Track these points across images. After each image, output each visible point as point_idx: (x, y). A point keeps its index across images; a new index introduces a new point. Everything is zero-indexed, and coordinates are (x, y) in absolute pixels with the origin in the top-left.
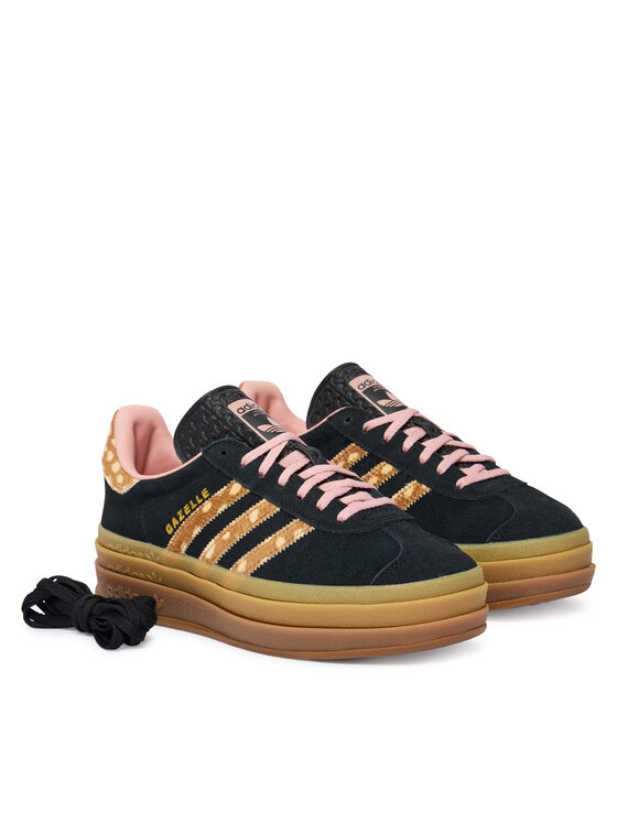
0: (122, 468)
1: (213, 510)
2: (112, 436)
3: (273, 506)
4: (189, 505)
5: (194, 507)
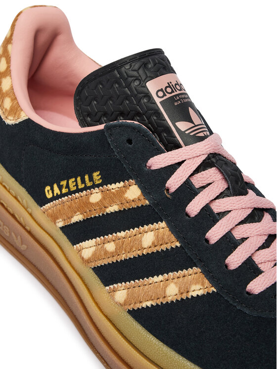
0: (12, 88)
1: (101, 204)
2: (8, 41)
3: (173, 238)
4: (76, 181)
5: (81, 186)
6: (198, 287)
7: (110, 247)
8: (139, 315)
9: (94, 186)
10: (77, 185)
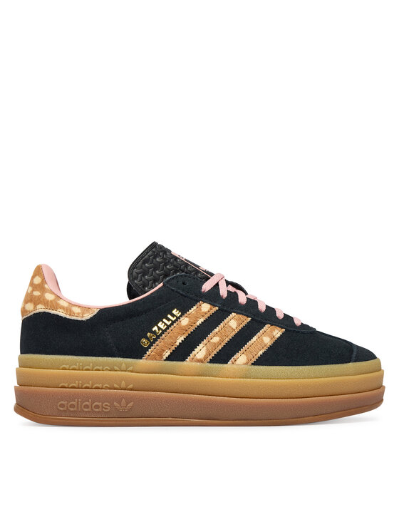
1: (191, 323)
3: (245, 317)
4: (163, 322)
5: (169, 323)
6: (277, 331)
7: (216, 339)
8: (260, 361)
9: (178, 318)
10: (165, 324)
